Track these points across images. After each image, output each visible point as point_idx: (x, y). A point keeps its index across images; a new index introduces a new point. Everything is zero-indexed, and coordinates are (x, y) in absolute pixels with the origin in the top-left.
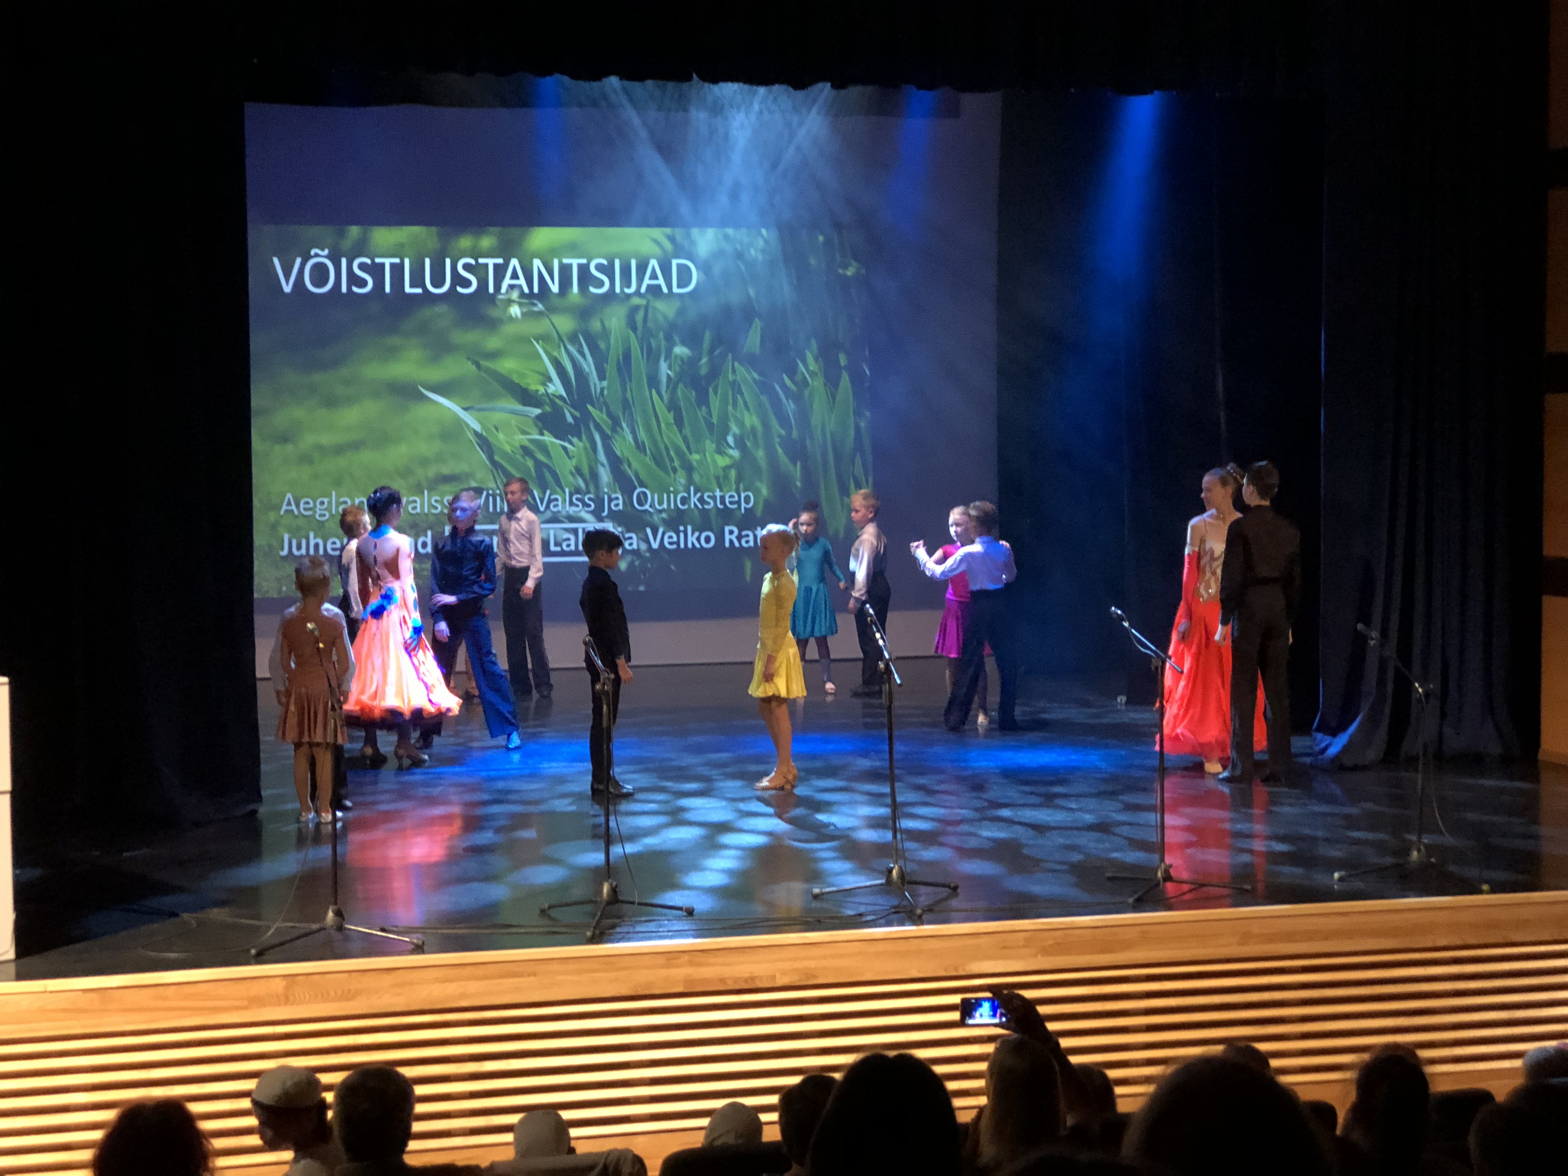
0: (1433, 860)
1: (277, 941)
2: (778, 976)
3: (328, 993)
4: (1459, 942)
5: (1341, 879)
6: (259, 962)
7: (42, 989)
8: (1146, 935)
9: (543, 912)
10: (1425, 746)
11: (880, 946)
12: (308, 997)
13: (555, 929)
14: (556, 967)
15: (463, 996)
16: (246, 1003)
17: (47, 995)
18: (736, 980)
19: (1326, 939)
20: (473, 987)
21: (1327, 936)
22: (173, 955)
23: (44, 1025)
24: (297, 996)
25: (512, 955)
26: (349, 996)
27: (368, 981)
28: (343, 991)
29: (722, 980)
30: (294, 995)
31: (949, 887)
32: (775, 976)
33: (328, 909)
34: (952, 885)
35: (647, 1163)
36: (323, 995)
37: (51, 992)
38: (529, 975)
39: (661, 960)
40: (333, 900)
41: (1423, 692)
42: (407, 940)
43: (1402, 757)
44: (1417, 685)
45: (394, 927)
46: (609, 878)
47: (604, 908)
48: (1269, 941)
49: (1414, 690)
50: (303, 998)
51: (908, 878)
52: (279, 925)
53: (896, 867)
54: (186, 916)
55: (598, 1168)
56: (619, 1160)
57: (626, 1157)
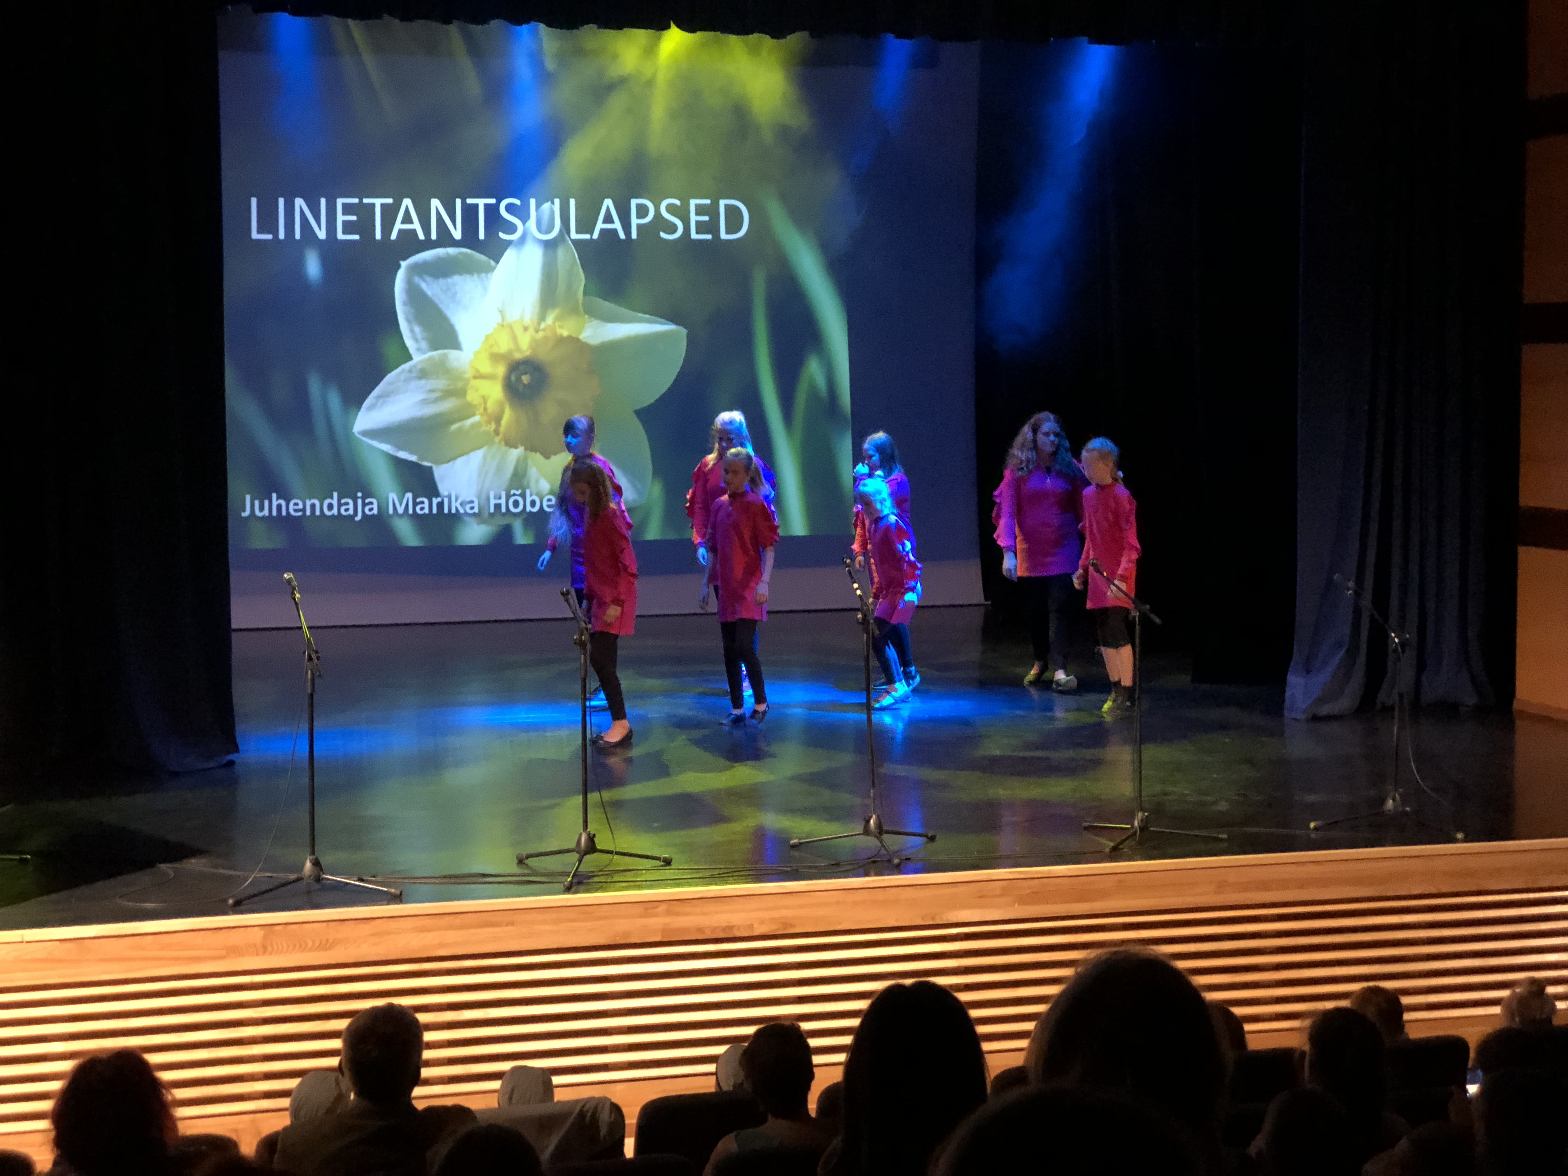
0: (1408, 809)
1: (252, 891)
2: (755, 926)
3: (307, 945)
4: (1433, 891)
5: (1316, 829)
6: (236, 913)
7: (20, 940)
8: (1123, 883)
9: (520, 861)
10: (1401, 696)
11: (858, 896)
12: (285, 947)
13: (531, 879)
14: (534, 916)
15: (441, 945)
16: (223, 952)
17: (24, 944)
18: (714, 929)
19: (1302, 887)
20: (451, 936)
21: (1301, 884)
22: (149, 905)
23: (20, 975)
24: (275, 947)
25: (490, 904)
26: (327, 945)
27: (346, 930)
28: (321, 941)
29: (700, 930)
30: (272, 945)
31: (927, 836)
32: (752, 925)
33: (306, 859)
34: (930, 835)
35: (625, 1110)
36: (301, 946)
37: (27, 942)
38: (507, 925)
39: (640, 909)
40: (309, 849)
41: (1399, 642)
42: (386, 889)
43: (1379, 706)
44: (1393, 635)
45: (371, 877)
46: (587, 828)
47: (583, 857)
48: (1245, 890)
49: (1390, 640)
50: (281, 948)
51: (885, 828)
52: (257, 876)
53: (874, 816)
54: (163, 866)
55: (574, 1116)
56: (596, 1108)
57: (604, 1105)
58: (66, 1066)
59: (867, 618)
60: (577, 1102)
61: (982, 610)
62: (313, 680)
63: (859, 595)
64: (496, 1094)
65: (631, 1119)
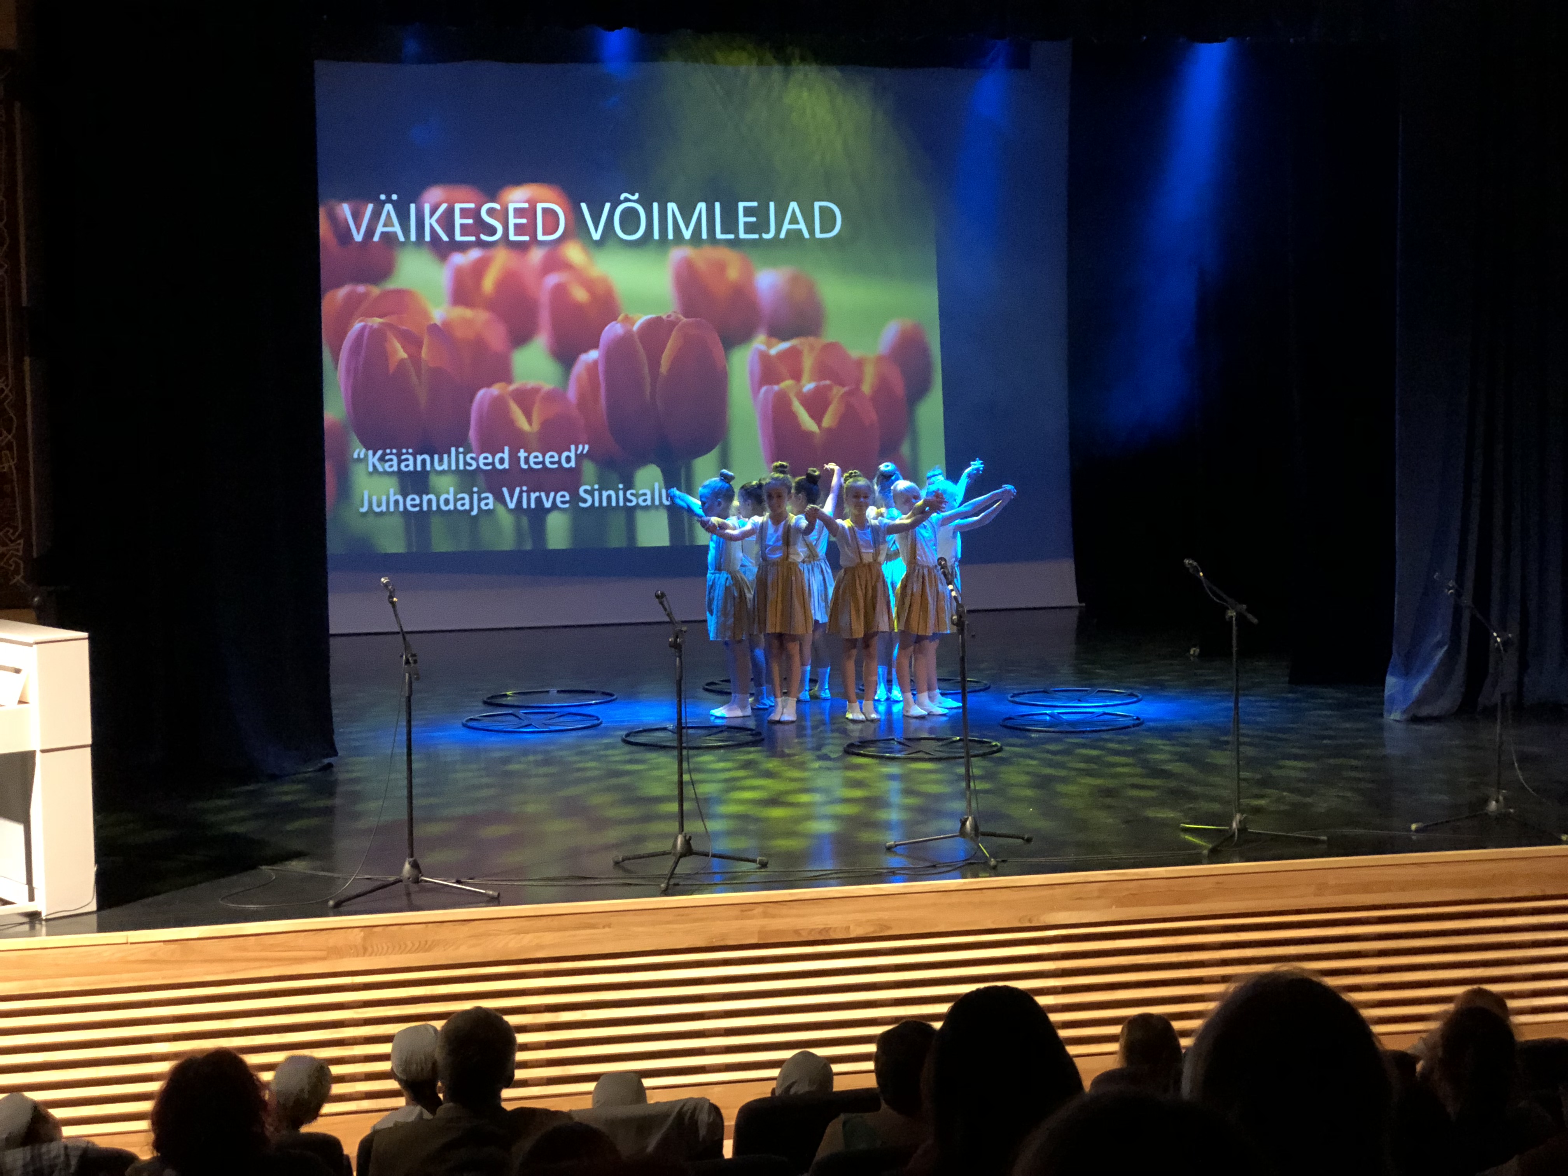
0: (1511, 810)
1: (351, 893)
2: (851, 928)
3: (406, 946)
4: (1539, 893)
5: (1417, 831)
6: (336, 914)
7: (124, 941)
8: (1222, 887)
9: (617, 863)
10: (1504, 696)
11: (955, 898)
13: (629, 881)
14: (631, 918)
15: (540, 947)
16: (324, 953)
17: (129, 945)
18: (810, 931)
20: (548, 938)
21: (1404, 886)
22: (252, 907)
23: (125, 976)
24: (375, 948)
25: (584, 906)
26: (426, 947)
27: (445, 932)
28: (420, 943)
29: (797, 932)
30: (372, 947)
31: (1023, 838)
32: (849, 927)
33: (405, 861)
34: (1026, 837)
35: (723, 1112)
36: (400, 947)
37: (131, 943)
38: (604, 927)
39: (735, 911)
40: (408, 851)
41: (1501, 641)
42: (484, 891)
43: (1479, 708)
44: (1495, 634)
45: (470, 879)
46: (683, 831)
47: (678, 860)
48: (1347, 892)
49: (1492, 641)
50: (380, 951)
51: (981, 829)
52: (357, 877)
53: (970, 818)
54: (264, 867)
55: (672, 1118)
56: (695, 1109)
57: (702, 1107)
58: (165, 1067)
59: (962, 619)
60: (673, 1104)
61: (1076, 613)
62: (410, 683)
63: (955, 597)
64: (591, 1096)
65: (730, 1121)
